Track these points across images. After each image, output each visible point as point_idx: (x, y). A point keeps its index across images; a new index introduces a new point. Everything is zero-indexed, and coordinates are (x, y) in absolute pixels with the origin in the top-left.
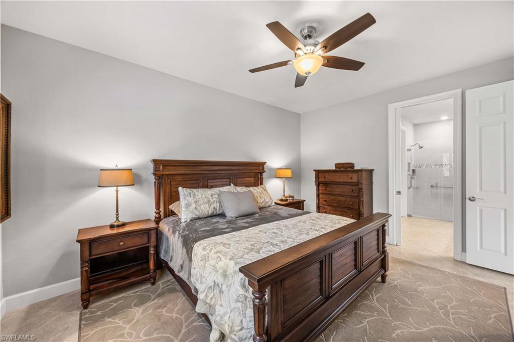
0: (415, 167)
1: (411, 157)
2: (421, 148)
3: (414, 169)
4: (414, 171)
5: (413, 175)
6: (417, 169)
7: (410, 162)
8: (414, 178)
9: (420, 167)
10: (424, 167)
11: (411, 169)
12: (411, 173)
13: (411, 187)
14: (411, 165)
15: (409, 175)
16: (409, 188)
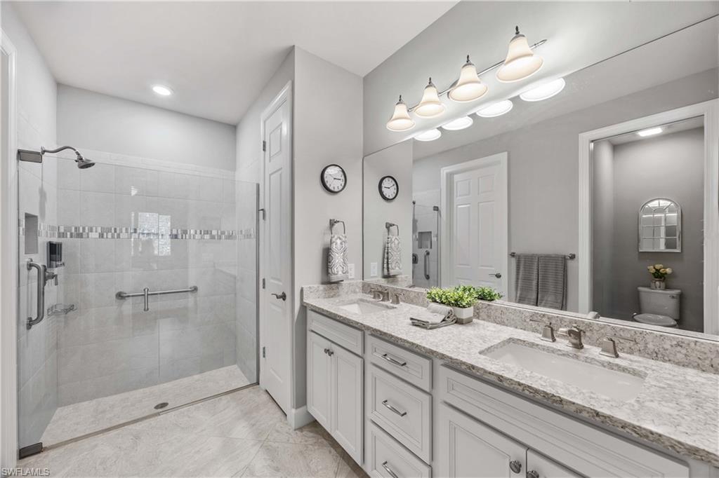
0: (61, 235)
1: (42, 194)
2: (85, 165)
3: (55, 240)
4: (54, 250)
5: (50, 266)
6: (67, 243)
7: (35, 212)
8: (54, 276)
9: (80, 236)
10: (94, 235)
11: (43, 240)
12: (40, 258)
13: (40, 318)
14: (42, 226)
15: (30, 266)
16: (30, 323)
